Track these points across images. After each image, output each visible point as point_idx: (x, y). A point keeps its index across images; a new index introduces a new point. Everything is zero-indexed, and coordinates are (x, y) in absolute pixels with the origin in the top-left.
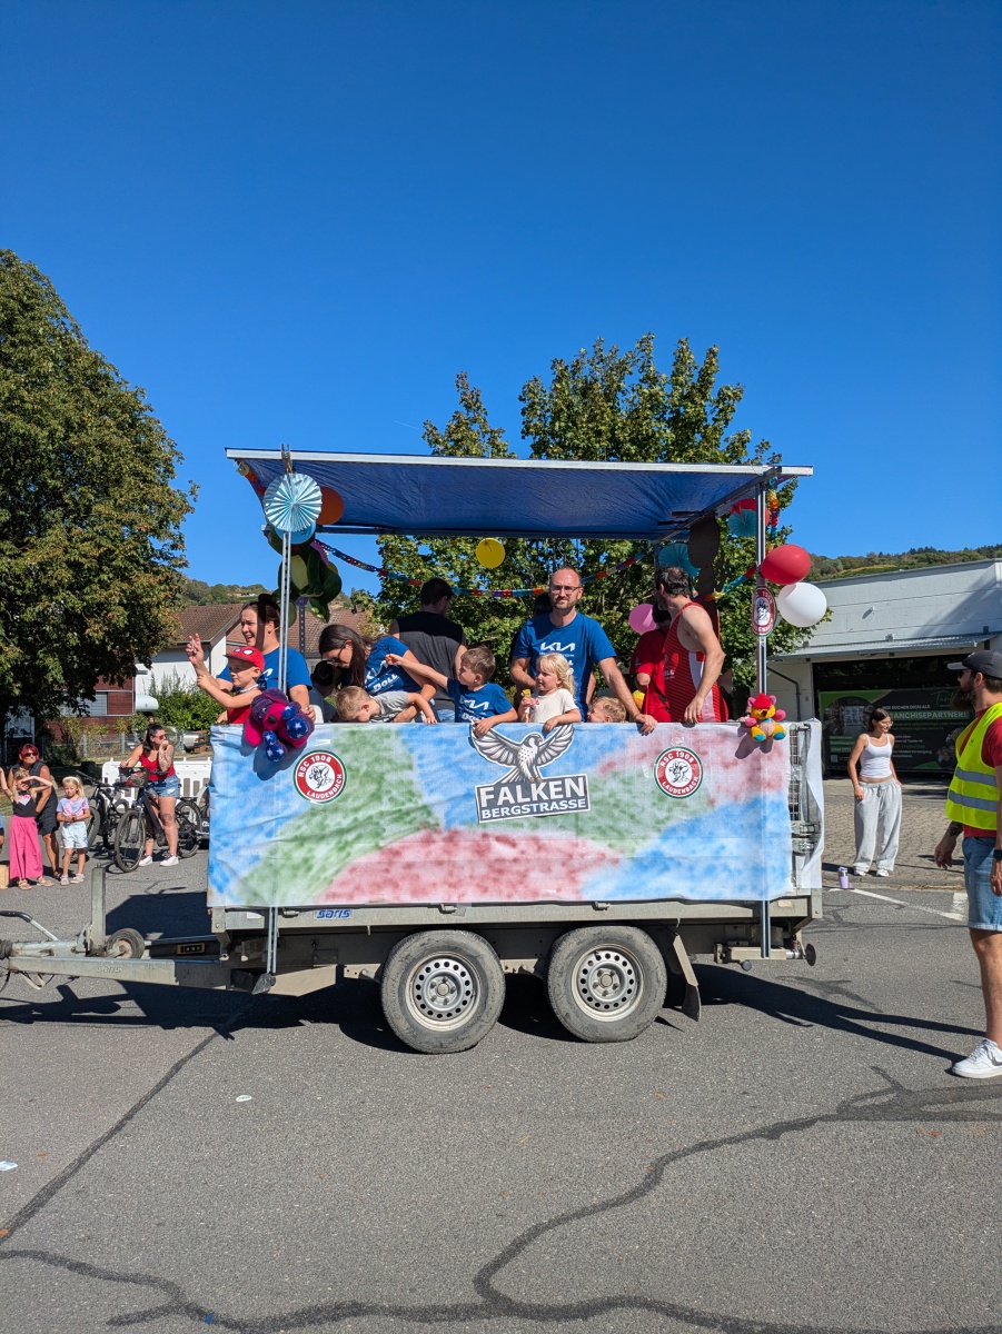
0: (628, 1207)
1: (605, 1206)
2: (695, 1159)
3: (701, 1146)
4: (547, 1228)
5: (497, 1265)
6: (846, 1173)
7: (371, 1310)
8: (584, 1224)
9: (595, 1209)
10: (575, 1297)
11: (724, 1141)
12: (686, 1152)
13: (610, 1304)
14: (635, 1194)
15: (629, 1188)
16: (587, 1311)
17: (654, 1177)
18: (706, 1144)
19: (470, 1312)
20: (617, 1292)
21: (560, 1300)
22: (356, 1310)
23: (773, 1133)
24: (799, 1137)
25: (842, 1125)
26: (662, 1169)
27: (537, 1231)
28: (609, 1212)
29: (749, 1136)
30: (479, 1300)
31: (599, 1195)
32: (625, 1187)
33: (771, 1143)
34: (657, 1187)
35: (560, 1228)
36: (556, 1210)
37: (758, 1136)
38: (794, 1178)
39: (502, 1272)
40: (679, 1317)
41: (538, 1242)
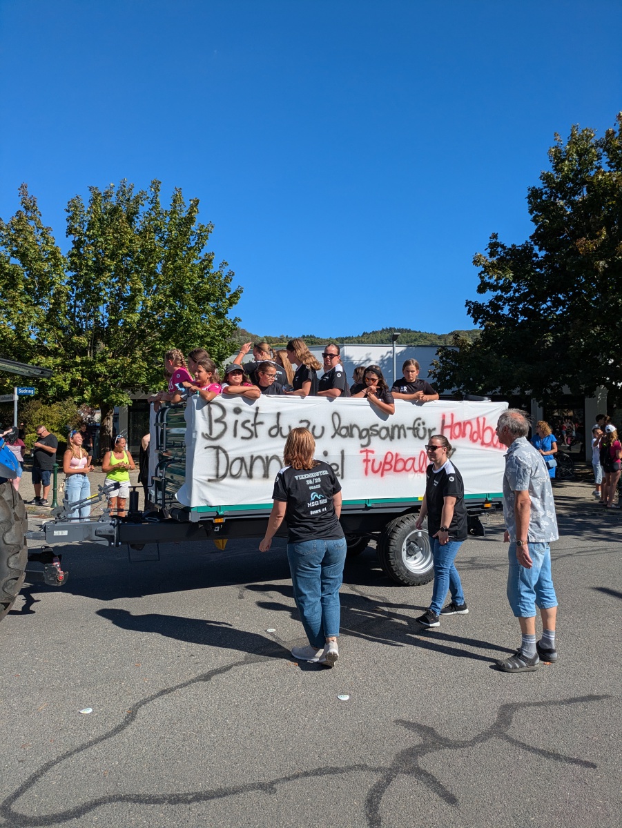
0: (112, 739)
1: (98, 741)
2: (158, 701)
3: (163, 692)
4: (55, 763)
5: (17, 795)
6: (248, 694)
8: (82, 756)
9: (91, 744)
10: (73, 804)
11: (177, 687)
12: (152, 698)
13: (97, 803)
14: (118, 729)
15: (114, 726)
16: (79, 812)
17: (132, 716)
18: (165, 690)
20: (102, 795)
21: (62, 809)
23: (207, 677)
24: (222, 678)
25: (247, 667)
26: (137, 711)
27: (48, 766)
28: (100, 745)
29: (193, 681)
30: (3, 820)
31: (94, 734)
32: (111, 726)
33: (205, 683)
34: (133, 723)
35: (65, 761)
36: (62, 750)
37: (198, 680)
38: (217, 703)
39: (20, 800)
40: (141, 802)
41: (48, 774)
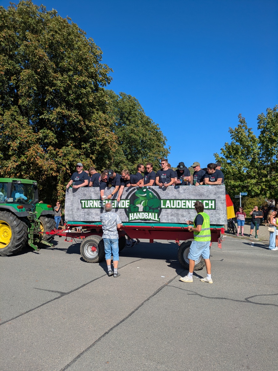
1: (269, 295)
4: (258, 296)
5: (249, 298)
7: (228, 299)
8: (265, 297)
10: (262, 303)
13: (268, 304)
16: (264, 304)
19: (244, 302)
20: (270, 303)
21: (260, 303)
22: (225, 299)
27: (256, 296)
30: (246, 301)
31: (268, 293)
32: (273, 293)
35: (260, 296)
36: (260, 294)
41: (256, 297)
